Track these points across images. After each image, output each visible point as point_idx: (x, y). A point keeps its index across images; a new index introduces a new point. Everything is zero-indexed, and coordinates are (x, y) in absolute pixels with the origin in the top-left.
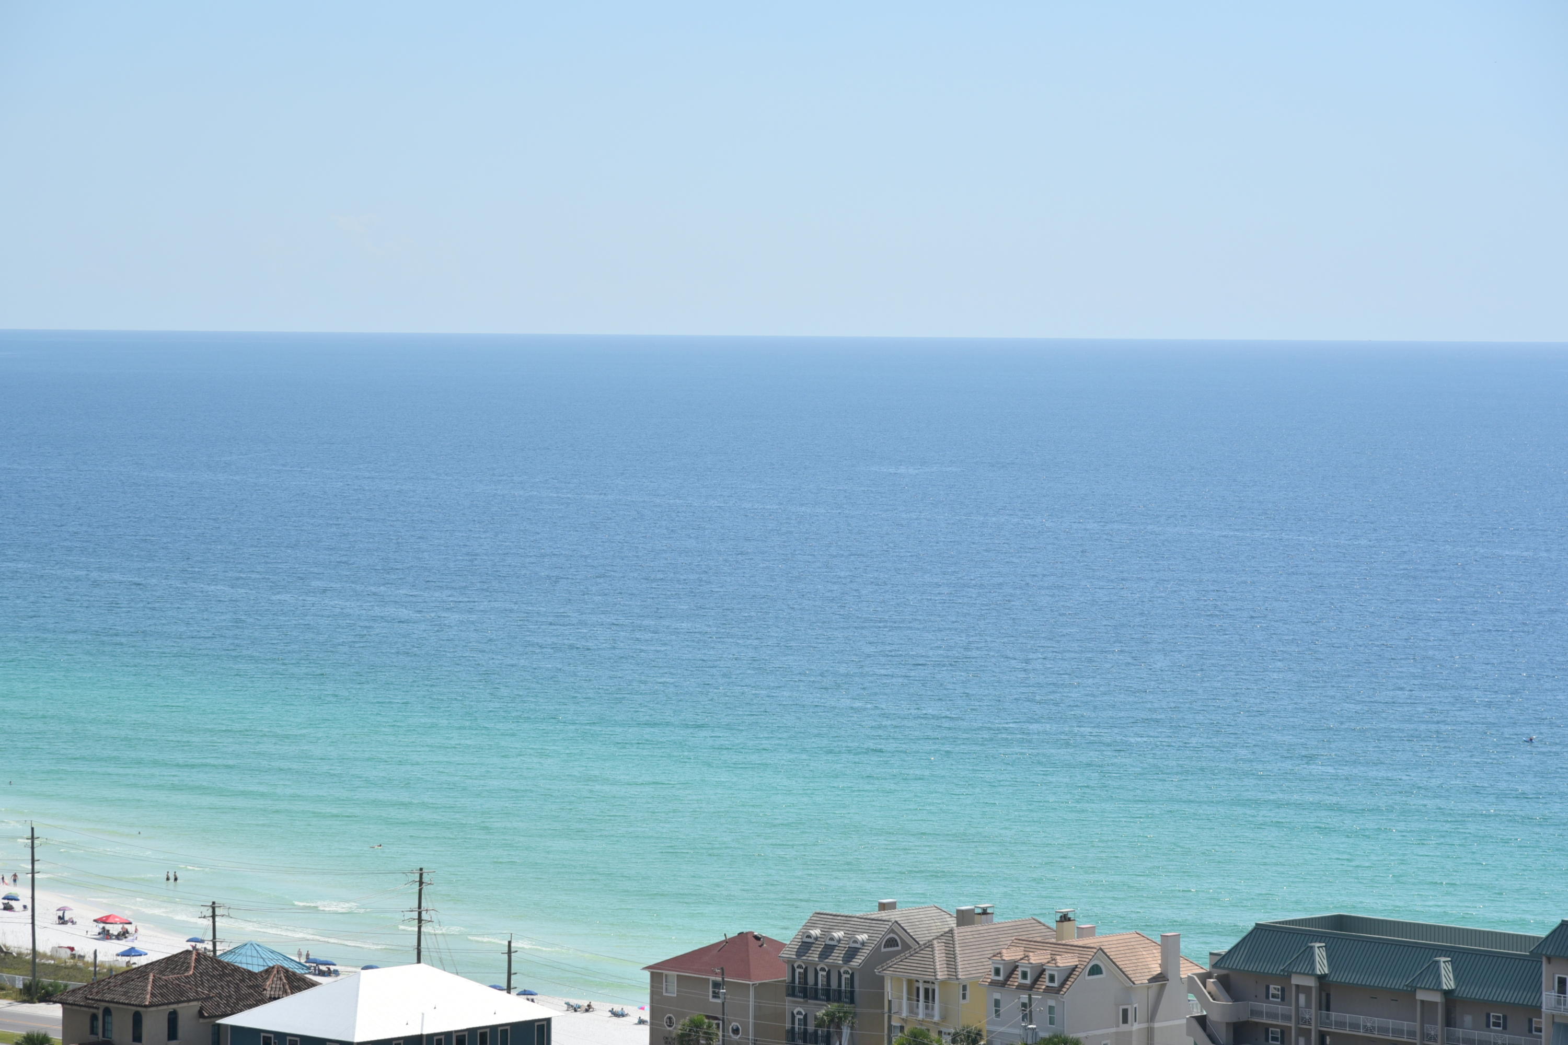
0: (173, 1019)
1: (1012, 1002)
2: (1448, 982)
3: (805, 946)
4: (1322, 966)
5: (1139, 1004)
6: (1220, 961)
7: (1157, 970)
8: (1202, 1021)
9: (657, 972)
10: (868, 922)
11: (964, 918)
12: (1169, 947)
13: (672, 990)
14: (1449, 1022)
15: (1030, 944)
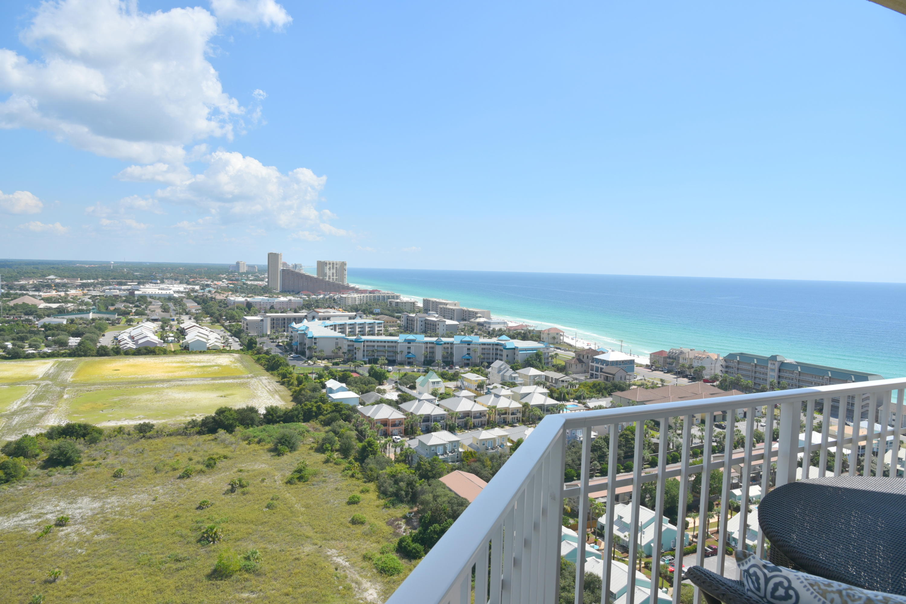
0: (588, 356)
1: (696, 361)
2: (756, 362)
3: (670, 352)
4: (738, 359)
5: (713, 362)
6: (724, 358)
7: (716, 358)
8: (722, 365)
9: (651, 355)
10: (678, 350)
11: (691, 350)
12: (718, 355)
13: (653, 357)
14: (755, 367)
15: (699, 354)
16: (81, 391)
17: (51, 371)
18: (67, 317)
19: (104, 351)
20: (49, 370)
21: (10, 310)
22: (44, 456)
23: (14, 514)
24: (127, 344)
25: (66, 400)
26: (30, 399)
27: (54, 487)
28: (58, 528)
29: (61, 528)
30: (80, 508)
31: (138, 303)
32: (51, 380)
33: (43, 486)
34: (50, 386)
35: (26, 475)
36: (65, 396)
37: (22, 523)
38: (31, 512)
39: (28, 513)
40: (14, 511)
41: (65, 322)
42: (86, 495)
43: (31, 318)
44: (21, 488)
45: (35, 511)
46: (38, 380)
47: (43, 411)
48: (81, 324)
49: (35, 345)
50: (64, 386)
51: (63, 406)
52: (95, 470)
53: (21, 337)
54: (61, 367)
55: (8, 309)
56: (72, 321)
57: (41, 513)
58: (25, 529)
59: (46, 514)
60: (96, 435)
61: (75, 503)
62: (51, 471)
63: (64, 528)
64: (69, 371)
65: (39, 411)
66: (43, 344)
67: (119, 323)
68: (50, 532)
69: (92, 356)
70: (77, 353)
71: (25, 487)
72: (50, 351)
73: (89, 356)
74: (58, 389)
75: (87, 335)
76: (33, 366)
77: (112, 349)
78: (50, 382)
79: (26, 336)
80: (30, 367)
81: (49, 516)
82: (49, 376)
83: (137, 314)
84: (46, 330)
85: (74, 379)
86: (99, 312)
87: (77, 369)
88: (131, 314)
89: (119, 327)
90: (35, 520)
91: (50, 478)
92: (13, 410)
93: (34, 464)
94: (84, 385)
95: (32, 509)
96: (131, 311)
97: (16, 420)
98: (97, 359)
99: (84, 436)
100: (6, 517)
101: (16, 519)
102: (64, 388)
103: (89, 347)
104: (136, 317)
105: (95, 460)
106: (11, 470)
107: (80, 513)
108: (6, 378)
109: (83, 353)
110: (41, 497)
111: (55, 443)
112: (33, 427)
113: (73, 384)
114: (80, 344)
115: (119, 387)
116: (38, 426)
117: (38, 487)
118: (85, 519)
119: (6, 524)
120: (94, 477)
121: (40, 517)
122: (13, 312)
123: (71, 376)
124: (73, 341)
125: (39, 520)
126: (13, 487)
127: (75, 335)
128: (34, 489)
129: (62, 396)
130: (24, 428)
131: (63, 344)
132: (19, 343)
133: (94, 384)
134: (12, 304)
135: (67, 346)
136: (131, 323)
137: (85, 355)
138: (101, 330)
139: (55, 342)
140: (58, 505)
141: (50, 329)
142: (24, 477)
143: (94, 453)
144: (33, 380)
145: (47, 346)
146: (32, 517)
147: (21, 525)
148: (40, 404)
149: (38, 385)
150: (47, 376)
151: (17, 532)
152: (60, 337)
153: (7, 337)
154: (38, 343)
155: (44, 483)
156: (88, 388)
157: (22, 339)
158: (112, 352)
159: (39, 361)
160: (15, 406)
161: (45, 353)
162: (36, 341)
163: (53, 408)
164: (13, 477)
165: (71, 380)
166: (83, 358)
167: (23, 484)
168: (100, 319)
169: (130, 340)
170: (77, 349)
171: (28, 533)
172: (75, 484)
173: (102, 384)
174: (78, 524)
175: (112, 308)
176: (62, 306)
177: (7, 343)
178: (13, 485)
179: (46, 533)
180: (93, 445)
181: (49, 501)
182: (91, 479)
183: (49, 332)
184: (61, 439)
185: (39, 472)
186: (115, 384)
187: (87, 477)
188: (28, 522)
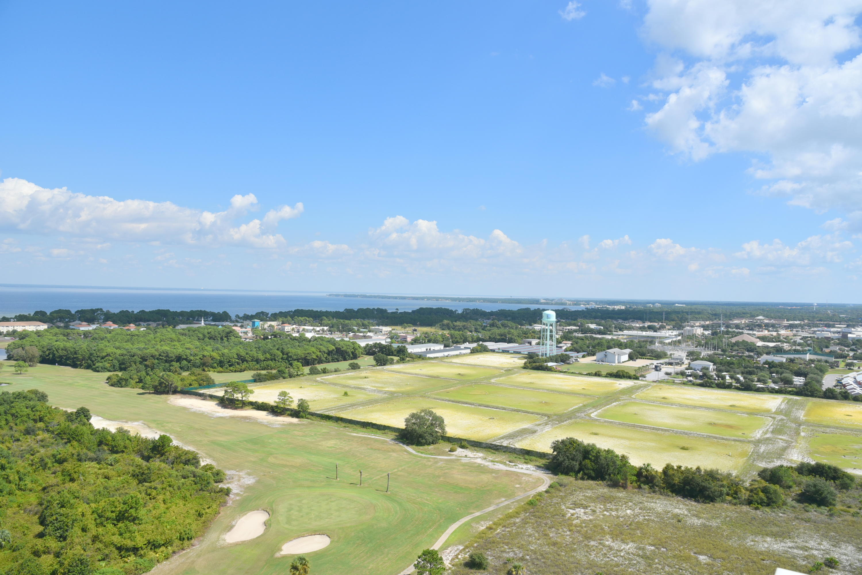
16: (816, 431)
17: (783, 407)
18: (786, 356)
19: (832, 393)
20: (780, 405)
21: (732, 346)
22: (796, 490)
23: (781, 539)
24: (855, 389)
25: (804, 437)
26: (769, 430)
27: (813, 523)
28: (827, 568)
29: (831, 570)
30: (845, 554)
31: (853, 347)
32: (785, 415)
33: (802, 519)
34: (785, 421)
35: (785, 504)
36: (802, 434)
37: (790, 550)
38: (796, 542)
39: (793, 542)
40: (780, 536)
41: (784, 360)
42: (849, 543)
43: (752, 354)
44: (781, 515)
45: (800, 542)
46: (773, 413)
47: (785, 445)
48: (801, 364)
49: (764, 380)
50: (799, 424)
51: (802, 444)
52: (854, 519)
53: (750, 371)
54: (791, 404)
55: (730, 345)
56: (792, 361)
57: (807, 547)
58: (794, 557)
59: (812, 549)
60: (848, 481)
61: (839, 548)
62: (807, 506)
63: (834, 570)
64: (799, 409)
65: (781, 444)
66: (770, 380)
67: (838, 367)
68: (820, 570)
69: (819, 397)
70: (804, 392)
71: (786, 515)
72: (777, 387)
73: (816, 397)
74: (794, 425)
75: (811, 375)
76: (764, 400)
77: (840, 393)
78: (784, 418)
79: (754, 371)
80: (762, 400)
81: (815, 552)
82: (781, 411)
83: (855, 358)
84: (770, 367)
85: (807, 418)
86: (816, 353)
87: (807, 408)
88: (848, 358)
89: (838, 370)
90: (801, 552)
91: (807, 513)
92: (757, 439)
93: (789, 495)
94: (819, 426)
95: (796, 540)
96: (848, 355)
97: (762, 448)
98: (825, 401)
99: (834, 478)
100: (773, 540)
101: (783, 544)
102: (800, 425)
103: (816, 387)
104: (855, 361)
105: (849, 507)
106: (773, 495)
107: (847, 560)
108: (744, 408)
109: (809, 393)
110: (802, 530)
111: (807, 480)
112: (779, 458)
113: (807, 423)
114: (806, 384)
115: (856, 434)
116: (784, 458)
117: (798, 519)
118: (854, 569)
119: (775, 546)
120: (854, 526)
121: (806, 550)
122: (736, 348)
123: (802, 415)
124: (799, 381)
125: (806, 553)
126: (774, 512)
127: (798, 374)
128: (794, 520)
129: (799, 434)
130: (772, 458)
131: (788, 382)
132: (749, 377)
133: (829, 427)
134: (734, 340)
135: (792, 384)
136: (852, 368)
137: (812, 396)
138: (822, 371)
139: (782, 380)
140: (822, 544)
141: (773, 367)
142: (783, 505)
143: (848, 500)
144: (766, 412)
145: (774, 382)
146: (797, 548)
147: (790, 552)
148: (780, 437)
149: (774, 418)
150: (779, 411)
151: (787, 558)
152: (784, 375)
153: (738, 370)
154: (766, 379)
155: (803, 516)
156: (823, 429)
157: (751, 373)
158: (840, 396)
159: (769, 395)
160: (758, 435)
161: (773, 389)
162: (764, 376)
163: (793, 444)
164: (774, 502)
165: (804, 418)
166: (811, 398)
167: (782, 511)
168: (819, 361)
169: (856, 386)
170: (804, 388)
171: (798, 563)
172: (835, 527)
173: (837, 428)
174: (847, 571)
175: (827, 350)
176: (778, 345)
177: (738, 376)
178: (774, 510)
179: (817, 569)
180: (845, 491)
181: (812, 537)
182: (851, 527)
183: (773, 369)
184: (811, 476)
185: (794, 503)
186: (852, 430)
187: (846, 523)
188: (795, 551)
